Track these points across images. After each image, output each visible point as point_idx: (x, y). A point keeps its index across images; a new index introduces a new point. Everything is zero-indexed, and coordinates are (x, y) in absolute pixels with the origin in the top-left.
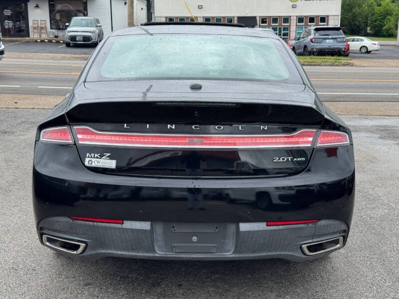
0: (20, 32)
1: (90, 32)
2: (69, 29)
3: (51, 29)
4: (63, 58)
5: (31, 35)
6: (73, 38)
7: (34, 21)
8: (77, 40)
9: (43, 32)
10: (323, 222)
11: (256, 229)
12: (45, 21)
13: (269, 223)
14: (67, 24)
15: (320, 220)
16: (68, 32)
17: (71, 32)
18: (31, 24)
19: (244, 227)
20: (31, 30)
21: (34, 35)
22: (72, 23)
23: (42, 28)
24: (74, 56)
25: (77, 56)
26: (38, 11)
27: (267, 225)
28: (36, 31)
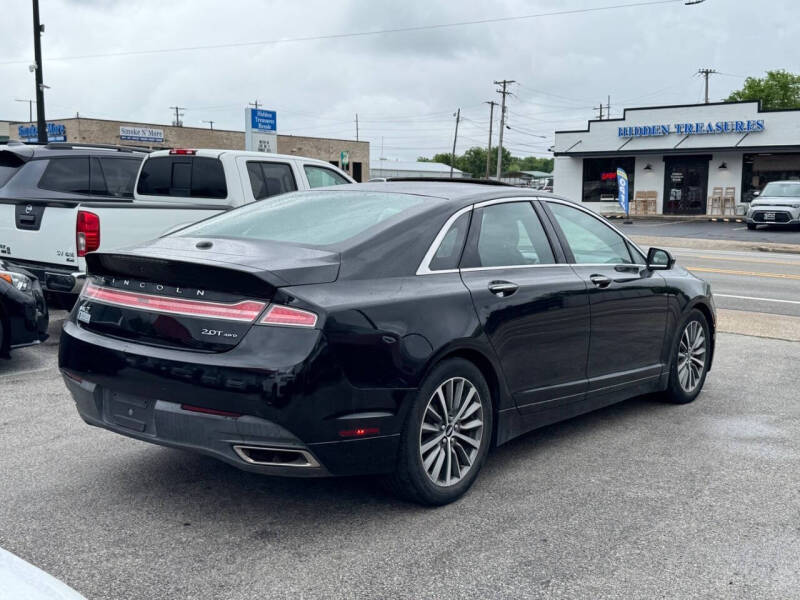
0: (696, 206)
1: (791, 206)
2: (755, 201)
3: (742, 201)
4: (719, 247)
5: (709, 212)
6: (759, 216)
7: (715, 189)
8: (766, 218)
9: (728, 206)
10: (246, 419)
11: (170, 410)
12: (734, 188)
13: (185, 407)
14: (757, 193)
15: (242, 414)
16: (753, 206)
17: (757, 205)
18: (710, 193)
19: (160, 405)
20: (709, 202)
21: (712, 212)
22: (764, 193)
23: (727, 200)
24: (739, 243)
25: (745, 243)
26: (724, 173)
27: (183, 408)
28: (716, 205)
